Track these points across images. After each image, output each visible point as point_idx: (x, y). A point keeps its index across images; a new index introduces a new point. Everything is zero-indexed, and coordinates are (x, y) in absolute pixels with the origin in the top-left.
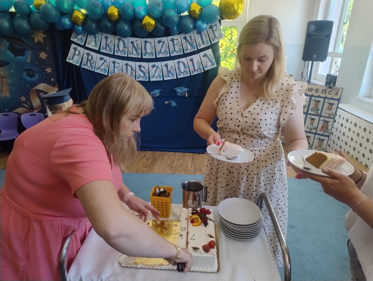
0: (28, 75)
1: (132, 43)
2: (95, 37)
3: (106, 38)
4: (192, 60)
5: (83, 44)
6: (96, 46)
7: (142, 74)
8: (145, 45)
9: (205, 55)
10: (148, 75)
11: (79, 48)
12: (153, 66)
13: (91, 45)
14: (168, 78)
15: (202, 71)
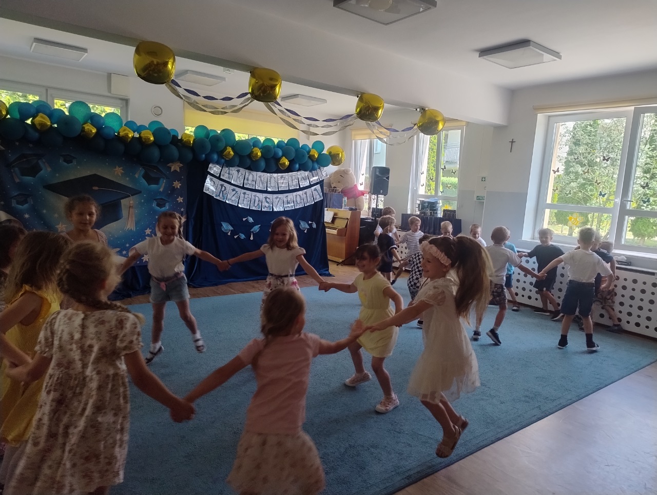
0: (158, 205)
1: (260, 177)
2: (229, 169)
3: (238, 171)
4: (306, 193)
5: (218, 176)
6: (229, 178)
7: (267, 205)
8: (270, 179)
9: (315, 190)
10: (272, 205)
11: (215, 179)
12: (277, 198)
13: (225, 177)
14: (288, 209)
15: (313, 203)
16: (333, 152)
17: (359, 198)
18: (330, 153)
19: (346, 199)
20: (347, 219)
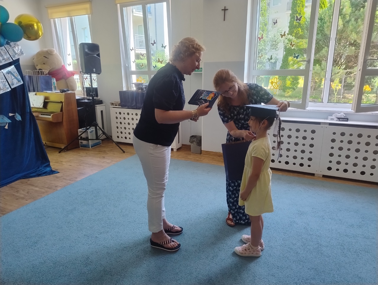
9: (9, 72)
15: (10, 89)
16: (25, 22)
17: (70, 78)
18: (20, 23)
19: (54, 80)
20: (61, 102)
